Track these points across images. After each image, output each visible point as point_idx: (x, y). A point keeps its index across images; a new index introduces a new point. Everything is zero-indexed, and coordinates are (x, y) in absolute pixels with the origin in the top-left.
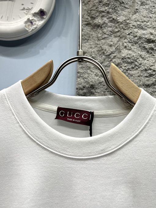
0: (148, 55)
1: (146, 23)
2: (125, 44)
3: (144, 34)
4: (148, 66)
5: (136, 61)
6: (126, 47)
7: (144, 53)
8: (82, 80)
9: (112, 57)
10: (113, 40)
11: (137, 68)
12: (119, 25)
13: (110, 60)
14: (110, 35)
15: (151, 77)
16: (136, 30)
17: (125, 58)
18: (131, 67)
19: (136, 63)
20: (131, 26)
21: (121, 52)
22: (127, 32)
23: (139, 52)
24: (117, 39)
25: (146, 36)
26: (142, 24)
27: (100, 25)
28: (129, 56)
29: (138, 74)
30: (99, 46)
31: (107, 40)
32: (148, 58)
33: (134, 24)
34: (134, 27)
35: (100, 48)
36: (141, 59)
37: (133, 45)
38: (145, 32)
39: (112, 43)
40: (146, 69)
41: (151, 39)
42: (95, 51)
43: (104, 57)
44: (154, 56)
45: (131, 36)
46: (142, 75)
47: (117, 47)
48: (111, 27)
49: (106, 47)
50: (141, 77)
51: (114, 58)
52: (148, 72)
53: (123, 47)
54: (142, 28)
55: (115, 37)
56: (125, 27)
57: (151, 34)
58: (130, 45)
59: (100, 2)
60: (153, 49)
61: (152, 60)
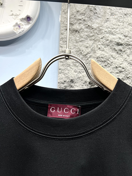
0: (117, 56)
1: (115, 29)
2: (99, 46)
3: (114, 38)
4: (118, 64)
5: (108, 60)
6: (99, 48)
7: (114, 54)
8: (63, 76)
9: (88, 57)
10: (89, 43)
11: (109, 65)
12: (93, 31)
13: (86, 59)
14: (86, 39)
15: (121, 74)
16: (107, 35)
17: (99, 58)
18: (104, 65)
19: (108, 62)
20: (104, 32)
21: (95, 52)
22: (101, 36)
23: (111, 53)
24: (92, 42)
25: (116, 40)
26: (113, 30)
27: (77, 30)
28: (102, 56)
29: (111, 71)
30: (77, 47)
31: (84, 43)
32: (118, 58)
33: (105, 30)
34: (106, 33)
35: (78, 49)
36: (112, 59)
37: (105, 47)
38: (114, 37)
39: (88, 45)
40: (116, 67)
41: (119, 43)
42: (74, 51)
43: (81, 56)
44: (122, 56)
45: (103, 40)
46: (113, 71)
47: (93, 48)
48: (87, 32)
49: (83, 48)
50: (112, 73)
51: (90, 57)
52: (118, 69)
53: (97, 49)
54: (112, 34)
55: (91, 40)
56: (99, 32)
57: (120, 38)
58: (103, 47)
59: (78, 12)
60: (121, 51)
61: (121, 59)
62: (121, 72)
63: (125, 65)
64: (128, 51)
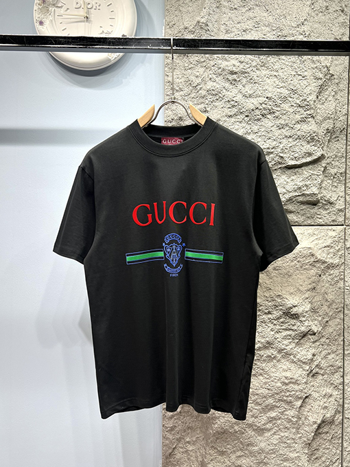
0: (231, 87)
2: (210, 76)
4: (231, 97)
5: (220, 93)
6: (211, 79)
7: (227, 85)
8: (170, 113)
9: (199, 89)
10: (199, 71)
11: (221, 99)
14: (197, 65)
15: (234, 108)
17: (210, 90)
18: (215, 99)
19: (220, 95)
21: (206, 83)
22: (212, 63)
23: (223, 84)
24: (203, 69)
25: (229, 68)
28: (214, 88)
29: (222, 106)
30: (186, 76)
31: (194, 71)
32: (232, 89)
35: (187, 79)
36: (224, 91)
37: (217, 77)
38: (227, 63)
39: (198, 74)
40: (229, 100)
41: (233, 71)
44: (237, 87)
45: (215, 68)
46: (225, 106)
47: (203, 78)
49: (192, 78)
50: (224, 108)
52: (231, 103)
53: (208, 79)
55: (202, 67)
57: (234, 66)
58: (214, 76)
59: (186, 29)
60: (235, 80)
61: (235, 91)
63: (239, 98)
64: (244, 81)
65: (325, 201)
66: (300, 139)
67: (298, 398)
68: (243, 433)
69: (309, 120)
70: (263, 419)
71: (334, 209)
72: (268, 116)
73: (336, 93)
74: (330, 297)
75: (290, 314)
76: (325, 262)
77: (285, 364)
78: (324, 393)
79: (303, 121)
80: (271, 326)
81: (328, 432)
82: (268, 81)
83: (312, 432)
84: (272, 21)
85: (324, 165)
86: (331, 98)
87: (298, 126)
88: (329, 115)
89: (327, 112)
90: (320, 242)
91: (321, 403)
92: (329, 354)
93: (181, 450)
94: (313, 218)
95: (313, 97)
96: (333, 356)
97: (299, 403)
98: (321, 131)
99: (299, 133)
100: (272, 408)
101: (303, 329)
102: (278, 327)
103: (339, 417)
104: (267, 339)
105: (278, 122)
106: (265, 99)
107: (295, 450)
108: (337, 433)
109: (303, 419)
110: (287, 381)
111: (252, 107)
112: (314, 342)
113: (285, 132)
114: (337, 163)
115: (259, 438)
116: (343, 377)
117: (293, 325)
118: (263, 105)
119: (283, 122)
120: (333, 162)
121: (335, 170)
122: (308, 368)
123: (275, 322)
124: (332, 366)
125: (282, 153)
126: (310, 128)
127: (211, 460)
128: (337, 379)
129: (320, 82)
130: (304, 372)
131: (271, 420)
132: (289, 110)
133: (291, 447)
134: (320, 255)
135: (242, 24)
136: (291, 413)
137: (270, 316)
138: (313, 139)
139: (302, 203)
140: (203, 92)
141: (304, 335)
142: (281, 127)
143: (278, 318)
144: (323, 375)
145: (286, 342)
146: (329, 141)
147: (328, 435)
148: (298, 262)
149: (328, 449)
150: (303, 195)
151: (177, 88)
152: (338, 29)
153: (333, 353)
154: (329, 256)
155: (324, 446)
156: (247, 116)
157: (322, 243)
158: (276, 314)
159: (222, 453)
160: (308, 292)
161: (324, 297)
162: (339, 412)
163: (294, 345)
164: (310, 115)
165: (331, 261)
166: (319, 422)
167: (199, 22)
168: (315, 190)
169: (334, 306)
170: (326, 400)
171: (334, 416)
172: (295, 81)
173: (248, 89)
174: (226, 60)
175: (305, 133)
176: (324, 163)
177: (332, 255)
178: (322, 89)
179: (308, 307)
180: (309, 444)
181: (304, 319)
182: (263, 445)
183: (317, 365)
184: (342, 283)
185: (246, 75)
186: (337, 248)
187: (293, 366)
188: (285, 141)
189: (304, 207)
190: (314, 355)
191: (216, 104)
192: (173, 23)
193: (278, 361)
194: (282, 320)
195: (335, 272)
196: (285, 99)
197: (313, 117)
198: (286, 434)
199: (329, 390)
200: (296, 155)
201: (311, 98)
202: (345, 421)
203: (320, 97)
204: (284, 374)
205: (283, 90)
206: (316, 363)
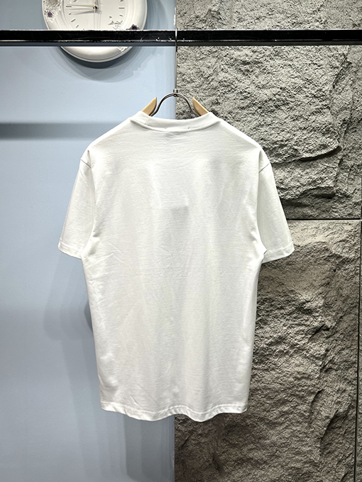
0: (244, 77)
2: (222, 67)
3: (239, 56)
4: (243, 88)
5: (232, 84)
6: (222, 70)
7: (240, 76)
8: (182, 105)
9: (210, 80)
10: (211, 61)
11: (233, 90)
13: (208, 82)
14: (208, 56)
16: (232, 51)
17: (222, 82)
18: (227, 90)
19: (232, 86)
21: (218, 74)
22: (224, 53)
23: (235, 75)
24: (215, 59)
25: (242, 58)
28: (226, 79)
29: (234, 97)
30: (197, 67)
31: (205, 61)
32: (244, 80)
35: (199, 70)
36: (237, 82)
37: (229, 67)
38: (239, 53)
39: (210, 64)
40: (241, 92)
41: (246, 61)
42: (194, 72)
43: (202, 79)
44: (249, 77)
45: (227, 58)
46: (237, 98)
47: (215, 69)
49: (204, 69)
50: (236, 100)
51: (212, 81)
52: (243, 94)
53: (220, 70)
55: (213, 57)
57: (247, 55)
58: (226, 67)
59: (197, 17)
60: (248, 71)
61: (248, 82)
62: (246, 98)
63: (252, 89)
64: (257, 71)
65: (341, 194)
66: (315, 131)
67: (310, 393)
68: (255, 427)
69: (324, 111)
70: (276, 413)
71: (351, 203)
72: (282, 108)
73: (354, 81)
74: (345, 292)
75: (303, 310)
76: (340, 257)
77: (297, 359)
78: (337, 388)
79: (319, 112)
80: (284, 321)
81: (341, 427)
82: (283, 71)
83: (325, 427)
84: (287, 8)
85: (340, 157)
86: (348, 88)
87: (313, 117)
88: (346, 106)
89: (344, 102)
90: (336, 236)
91: (335, 399)
92: (343, 349)
93: (193, 442)
94: (328, 212)
95: (329, 87)
96: (347, 351)
97: (312, 398)
98: (338, 122)
99: (313, 125)
100: (284, 402)
101: (316, 324)
102: (290, 322)
103: (353, 413)
104: (280, 334)
105: (292, 114)
106: (279, 90)
107: (307, 444)
108: (350, 428)
109: (316, 413)
110: (299, 376)
111: (266, 98)
112: (327, 338)
113: (300, 123)
114: (354, 155)
115: (271, 431)
116: (357, 372)
117: (307, 321)
118: (277, 96)
119: (297, 114)
120: (350, 154)
121: (352, 163)
122: (321, 363)
123: (288, 317)
124: (346, 361)
125: (296, 145)
126: (326, 119)
127: (223, 452)
128: (351, 374)
129: (337, 71)
130: (317, 368)
131: (283, 414)
132: (304, 100)
133: (303, 441)
134: (335, 250)
135: (256, 12)
136: (303, 407)
137: (282, 311)
138: (328, 131)
139: (317, 196)
140: (215, 84)
141: (317, 331)
142: (295, 119)
143: (291, 314)
144: (336, 370)
145: (299, 337)
146: (346, 132)
147: (341, 430)
148: (312, 256)
149: (341, 443)
150: (318, 188)
151: (188, 80)
152: (357, 14)
153: (348, 348)
154: (344, 251)
155: (336, 441)
156: (260, 108)
157: (337, 237)
158: (289, 309)
159: (234, 446)
160: (322, 287)
161: (338, 292)
162: (353, 407)
163: (307, 340)
164: (326, 105)
165: (346, 256)
166: (332, 416)
167: (210, 10)
168: (330, 183)
169: (349, 301)
170: (339, 395)
171: (348, 411)
172: (311, 71)
173: (262, 80)
174: (238, 49)
175: (320, 124)
176: (340, 156)
177: (347, 250)
178: (338, 78)
179: (321, 302)
180: (322, 438)
181: (317, 314)
182: (274, 438)
183: (330, 361)
184: (358, 278)
185: (260, 65)
186: (353, 243)
187: (305, 362)
188: (299, 133)
189: (319, 201)
190: (327, 350)
191: (228, 96)
192: (184, 11)
193: (290, 356)
194: (295, 315)
195: (351, 267)
196: (299, 90)
197: (328, 108)
198: (298, 428)
199: (342, 386)
200: (311, 147)
201: (327, 88)
202: (359, 416)
203: (336, 87)
204: (296, 369)
205: (297, 80)
206: (329, 358)
